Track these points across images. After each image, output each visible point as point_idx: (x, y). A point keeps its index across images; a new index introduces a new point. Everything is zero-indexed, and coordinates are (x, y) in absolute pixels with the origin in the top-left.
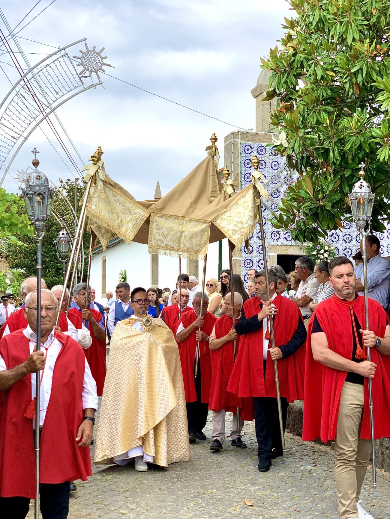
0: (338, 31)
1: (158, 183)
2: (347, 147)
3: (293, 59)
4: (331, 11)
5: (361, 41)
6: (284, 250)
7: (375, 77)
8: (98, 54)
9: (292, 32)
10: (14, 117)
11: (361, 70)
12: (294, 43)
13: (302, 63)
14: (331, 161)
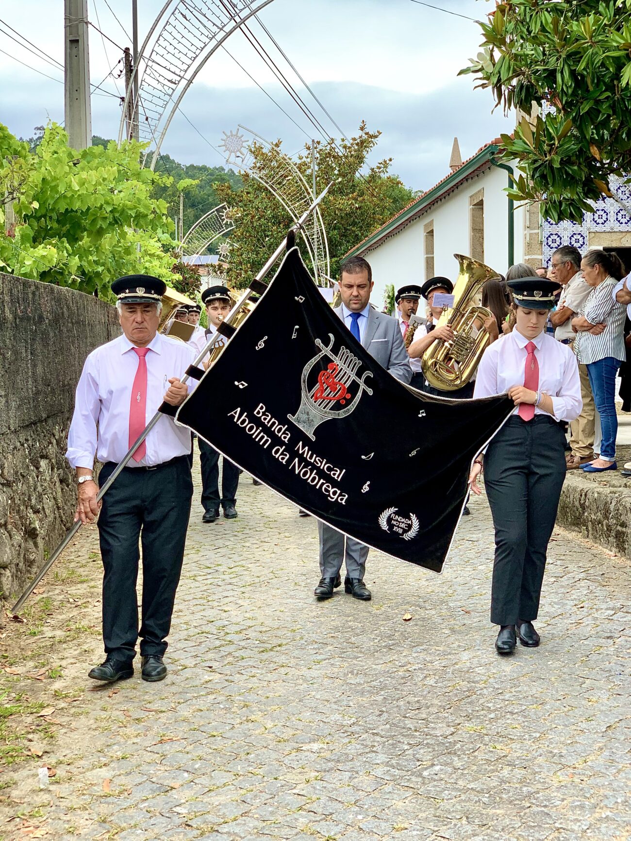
1: (456, 140)
6: (616, 240)
14: (559, 90)
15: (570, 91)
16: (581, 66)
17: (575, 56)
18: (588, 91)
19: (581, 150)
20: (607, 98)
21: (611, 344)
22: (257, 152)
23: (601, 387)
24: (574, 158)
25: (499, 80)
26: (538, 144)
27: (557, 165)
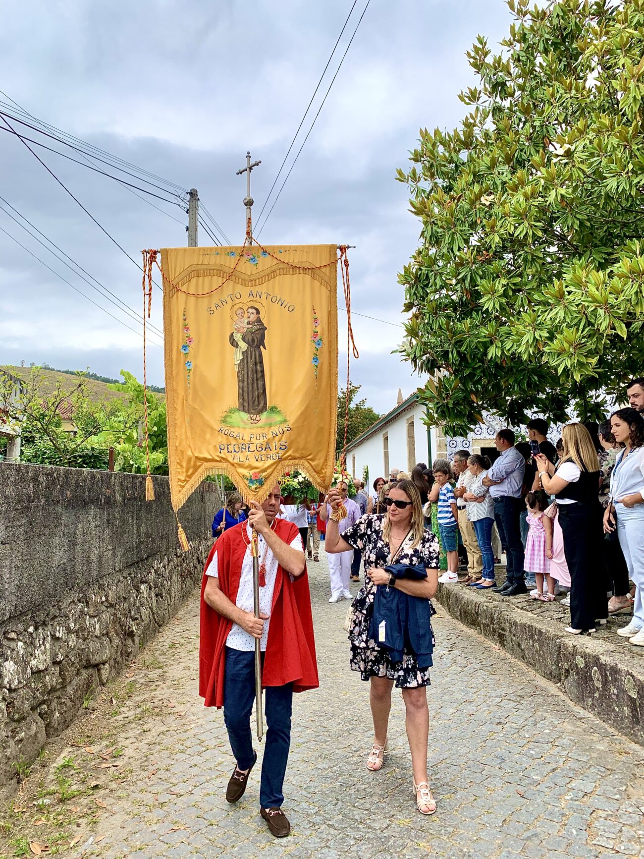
0: (446, 242)
1: (400, 390)
3: (419, 272)
4: (440, 225)
6: (487, 443)
7: (479, 280)
11: (466, 276)
12: (420, 258)
13: (427, 275)
14: (451, 362)
15: (457, 363)
16: (463, 349)
17: (459, 343)
18: (467, 362)
19: (465, 397)
20: (480, 366)
21: (488, 510)
23: (483, 535)
24: (461, 402)
25: (415, 356)
26: (440, 394)
27: (451, 406)
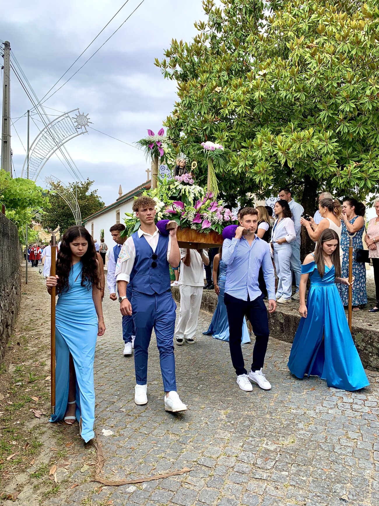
0: (197, 108)
1: (120, 185)
2: (202, 166)
3: (177, 122)
4: (194, 99)
5: (208, 114)
7: (214, 131)
8: (86, 117)
9: (178, 109)
10: (41, 148)
11: (207, 128)
12: (178, 114)
13: (182, 124)
22: (52, 184)
